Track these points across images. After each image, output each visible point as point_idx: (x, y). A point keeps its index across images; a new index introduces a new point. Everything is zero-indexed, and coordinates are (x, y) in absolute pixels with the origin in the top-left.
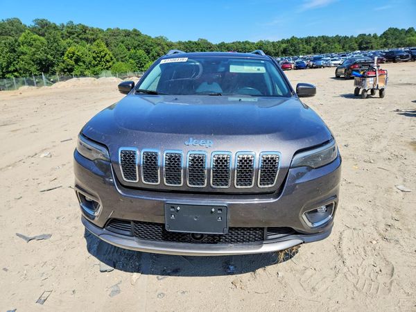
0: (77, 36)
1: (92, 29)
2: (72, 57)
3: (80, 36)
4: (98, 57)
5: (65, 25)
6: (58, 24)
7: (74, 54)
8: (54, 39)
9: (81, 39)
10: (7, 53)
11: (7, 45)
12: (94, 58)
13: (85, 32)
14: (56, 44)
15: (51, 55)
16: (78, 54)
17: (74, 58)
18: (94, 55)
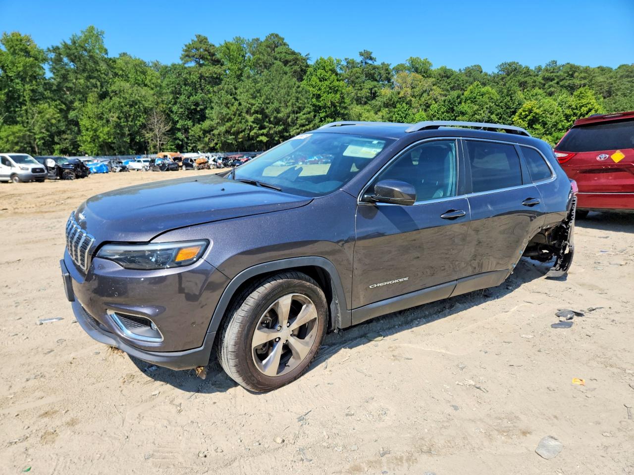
0: (558, 83)
1: (586, 70)
2: (526, 116)
3: (561, 83)
4: (575, 114)
5: (543, 67)
6: (532, 68)
7: (530, 111)
8: (509, 91)
9: (562, 86)
10: (443, 113)
11: (447, 103)
12: (567, 117)
13: (572, 76)
14: (509, 98)
15: (497, 115)
16: (538, 111)
17: (529, 118)
18: (568, 112)
